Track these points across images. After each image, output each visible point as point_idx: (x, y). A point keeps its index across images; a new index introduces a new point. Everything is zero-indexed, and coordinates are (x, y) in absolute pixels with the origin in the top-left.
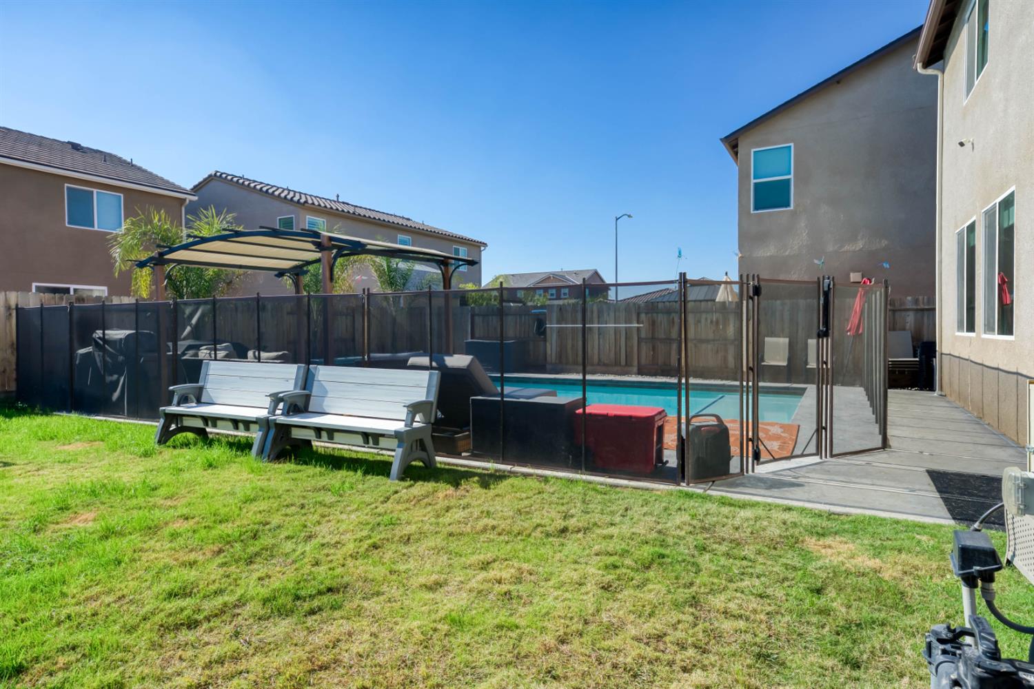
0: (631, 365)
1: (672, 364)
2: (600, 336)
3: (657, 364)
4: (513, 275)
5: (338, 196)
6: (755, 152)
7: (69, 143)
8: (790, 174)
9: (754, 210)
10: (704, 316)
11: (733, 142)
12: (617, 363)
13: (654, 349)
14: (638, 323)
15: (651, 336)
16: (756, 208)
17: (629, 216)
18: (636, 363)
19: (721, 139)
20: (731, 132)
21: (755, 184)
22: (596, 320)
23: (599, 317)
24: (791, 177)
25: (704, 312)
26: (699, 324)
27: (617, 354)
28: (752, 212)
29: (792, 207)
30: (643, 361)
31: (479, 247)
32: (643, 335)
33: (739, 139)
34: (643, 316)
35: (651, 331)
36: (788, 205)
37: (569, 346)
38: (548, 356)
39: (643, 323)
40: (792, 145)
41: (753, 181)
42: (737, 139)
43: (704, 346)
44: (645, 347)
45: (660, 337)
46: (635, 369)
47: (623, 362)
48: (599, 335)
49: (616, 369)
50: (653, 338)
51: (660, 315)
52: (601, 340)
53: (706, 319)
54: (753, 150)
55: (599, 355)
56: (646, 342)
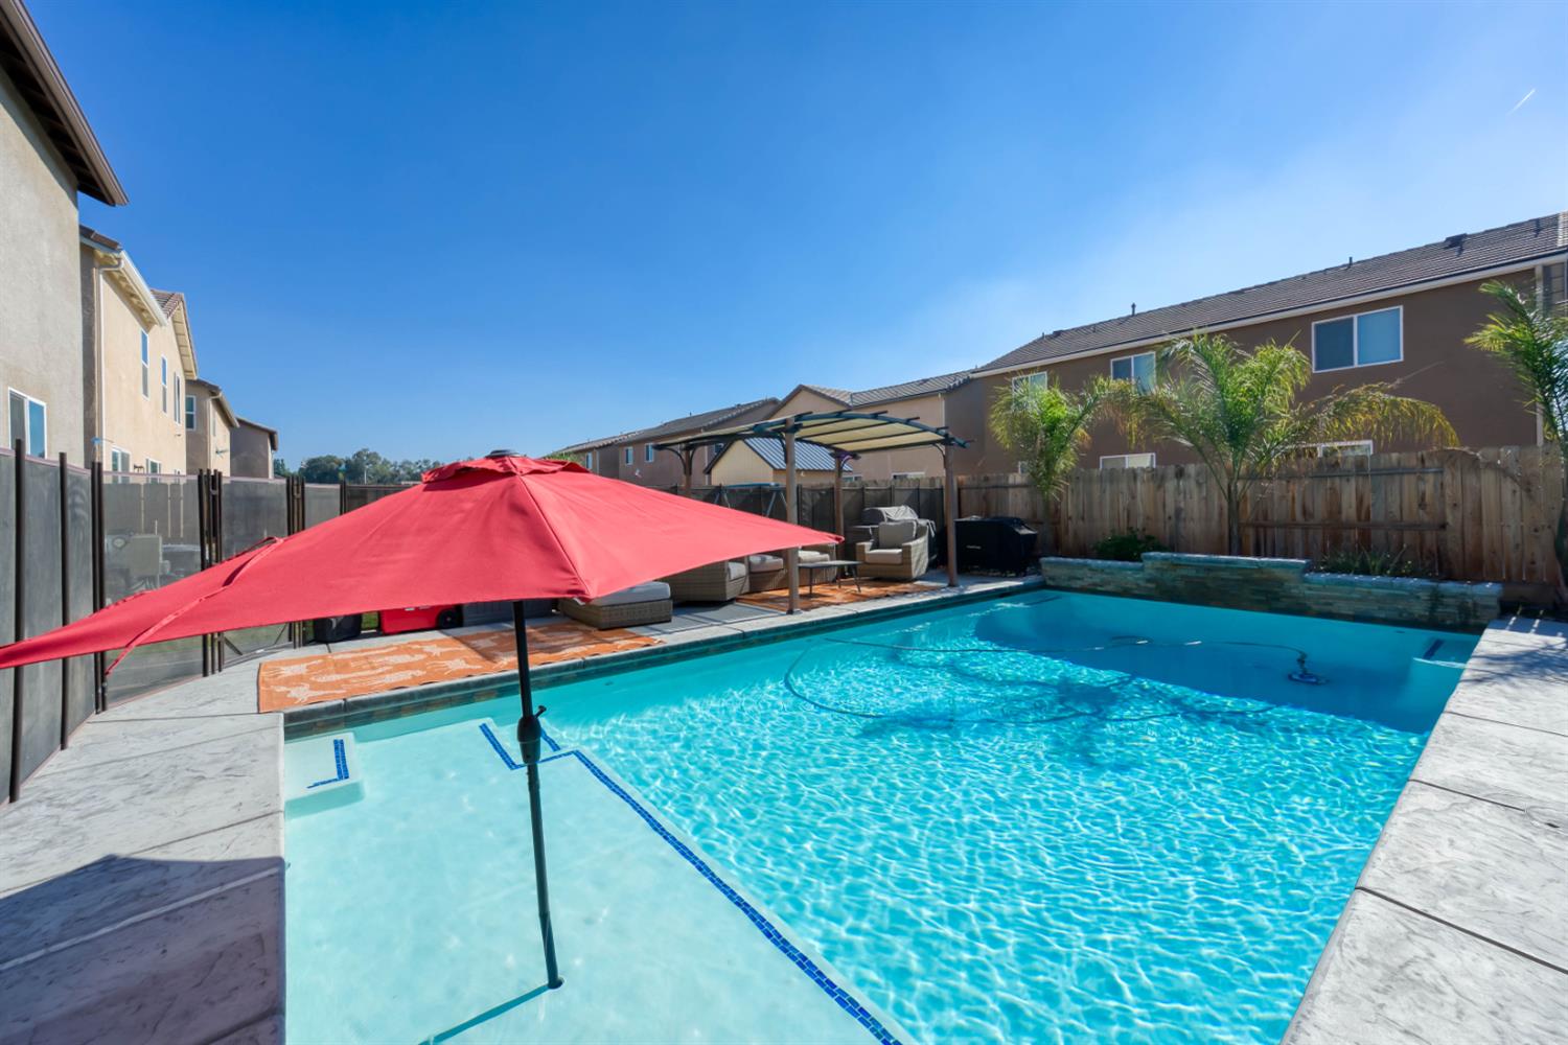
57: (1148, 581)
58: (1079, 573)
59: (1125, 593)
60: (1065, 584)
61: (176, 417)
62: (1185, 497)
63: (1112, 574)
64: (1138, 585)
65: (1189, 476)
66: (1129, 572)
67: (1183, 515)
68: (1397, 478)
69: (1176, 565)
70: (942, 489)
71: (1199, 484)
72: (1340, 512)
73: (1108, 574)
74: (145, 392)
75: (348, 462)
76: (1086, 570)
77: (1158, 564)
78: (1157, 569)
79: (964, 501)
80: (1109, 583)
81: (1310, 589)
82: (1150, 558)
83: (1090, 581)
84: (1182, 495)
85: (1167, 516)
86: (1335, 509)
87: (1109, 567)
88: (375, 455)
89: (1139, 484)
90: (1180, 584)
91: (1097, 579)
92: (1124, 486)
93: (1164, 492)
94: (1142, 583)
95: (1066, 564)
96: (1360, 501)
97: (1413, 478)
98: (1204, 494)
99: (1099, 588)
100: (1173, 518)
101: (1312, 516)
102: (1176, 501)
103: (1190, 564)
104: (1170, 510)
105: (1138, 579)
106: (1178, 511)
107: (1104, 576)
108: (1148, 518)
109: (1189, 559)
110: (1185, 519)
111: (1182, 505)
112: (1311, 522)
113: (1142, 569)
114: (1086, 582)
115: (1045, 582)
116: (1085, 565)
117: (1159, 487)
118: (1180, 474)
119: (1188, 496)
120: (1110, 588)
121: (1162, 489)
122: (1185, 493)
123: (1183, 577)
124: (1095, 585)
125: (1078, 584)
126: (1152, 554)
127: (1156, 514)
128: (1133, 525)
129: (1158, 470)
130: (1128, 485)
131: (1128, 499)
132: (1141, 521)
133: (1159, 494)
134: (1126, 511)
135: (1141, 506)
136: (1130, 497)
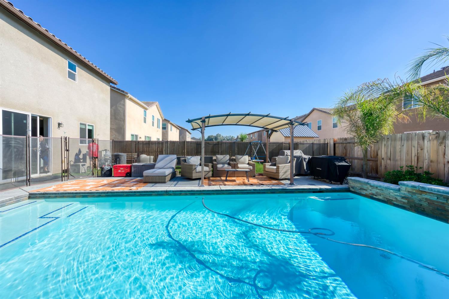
57: (403, 198)
58: (365, 187)
59: (388, 201)
60: (359, 191)
61: (158, 127)
64: (396, 199)
66: (392, 191)
69: (422, 191)
70: (327, 144)
73: (379, 189)
74: (145, 122)
75: (215, 137)
76: (368, 186)
77: (409, 189)
78: (409, 192)
79: (337, 149)
80: (380, 195)
82: (404, 185)
83: (370, 192)
88: (220, 135)
89: (426, 141)
90: (425, 204)
91: (374, 191)
92: (415, 143)
93: (445, 146)
94: (399, 198)
95: (359, 181)
99: (374, 197)
103: (431, 192)
105: (397, 195)
107: (378, 190)
109: (431, 189)
113: (399, 190)
114: (368, 192)
115: (349, 188)
116: (368, 183)
117: (442, 143)
120: (380, 197)
121: (443, 145)
123: (426, 199)
124: (373, 194)
125: (364, 192)
126: (405, 182)
127: (438, 158)
128: (420, 165)
129: (441, 134)
130: (418, 143)
131: (418, 150)
132: (427, 163)
133: (442, 148)
134: (416, 156)
135: (427, 154)
136: (419, 149)
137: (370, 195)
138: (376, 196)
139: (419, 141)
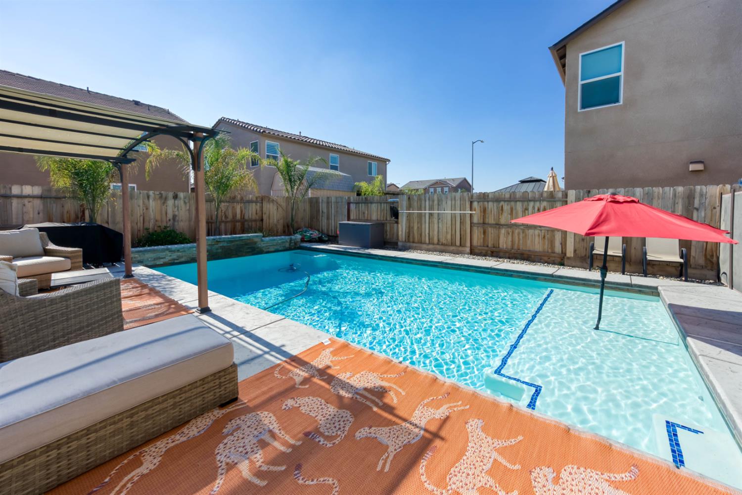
0: (465, 246)
1: (501, 246)
2: (440, 221)
3: (488, 246)
4: (417, 181)
5: (300, 133)
6: (582, 56)
7: (133, 101)
8: (620, 71)
9: (580, 109)
10: (531, 204)
11: (560, 51)
12: (453, 244)
13: (484, 233)
14: (471, 211)
15: (481, 221)
16: (583, 107)
17: (482, 142)
18: (468, 244)
19: (549, 48)
20: (559, 40)
21: (583, 85)
22: (436, 207)
23: (438, 205)
24: (622, 74)
25: (530, 201)
26: (526, 211)
27: (453, 236)
28: (579, 110)
29: (621, 102)
30: (475, 243)
31: (386, 162)
32: (475, 220)
33: (567, 46)
34: (475, 204)
35: (482, 218)
36: (617, 101)
37: (416, 228)
38: (399, 236)
39: (475, 211)
40: (623, 43)
41: (580, 83)
42: (565, 46)
43: (531, 232)
44: (477, 231)
45: (490, 222)
46: (468, 250)
47: (458, 243)
48: (439, 219)
49: (452, 248)
50: (484, 223)
51: (490, 204)
52: (440, 224)
53: (534, 208)
54: (580, 55)
55: (438, 236)
56: (478, 227)
58: (161, 255)
62: (178, 209)
63: (184, 251)
65: (180, 199)
67: (177, 218)
68: (251, 204)
69: (218, 242)
71: (185, 202)
72: (236, 216)
73: (181, 252)
77: (210, 242)
80: (182, 257)
81: (264, 244)
83: (170, 258)
84: (177, 208)
85: (168, 219)
86: (234, 215)
87: (184, 248)
89: (151, 201)
91: (174, 256)
93: (167, 206)
96: (241, 211)
97: (254, 204)
98: (188, 208)
99: (176, 261)
100: (172, 220)
101: (227, 218)
102: (173, 211)
103: (224, 240)
104: (170, 216)
106: (174, 217)
107: (180, 253)
108: (156, 221)
110: (178, 221)
111: (176, 213)
112: (228, 220)
116: (168, 249)
117: (164, 203)
118: (176, 197)
119: (180, 209)
120: (183, 260)
121: (165, 206)
122: (178, 207)
124: (174, 260)
127: (161, 218)
128: (146, 225)
129: (163, 194)
130: (143, 202)
131: (143, 210)
132: (152, 223)
133: (164, 208)
134: (142, 217)
135: (152, 214)
136: (145, 208)
137: (170, 262)
138: (177, 260)
139: (144, 200)
